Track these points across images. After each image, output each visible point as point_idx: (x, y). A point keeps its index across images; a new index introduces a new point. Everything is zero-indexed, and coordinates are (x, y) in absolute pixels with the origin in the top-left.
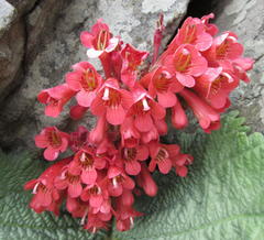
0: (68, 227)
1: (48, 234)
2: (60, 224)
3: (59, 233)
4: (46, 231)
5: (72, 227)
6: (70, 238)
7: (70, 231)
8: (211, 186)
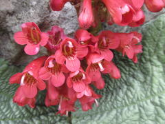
0: (40, 115)
1: (27, 122)
2: (34, 114)
3: (35, 120)
4: (24, 120)
5: (43, 114)
6: (43, 122)
7: (42, 117)
8: (155, 68)
